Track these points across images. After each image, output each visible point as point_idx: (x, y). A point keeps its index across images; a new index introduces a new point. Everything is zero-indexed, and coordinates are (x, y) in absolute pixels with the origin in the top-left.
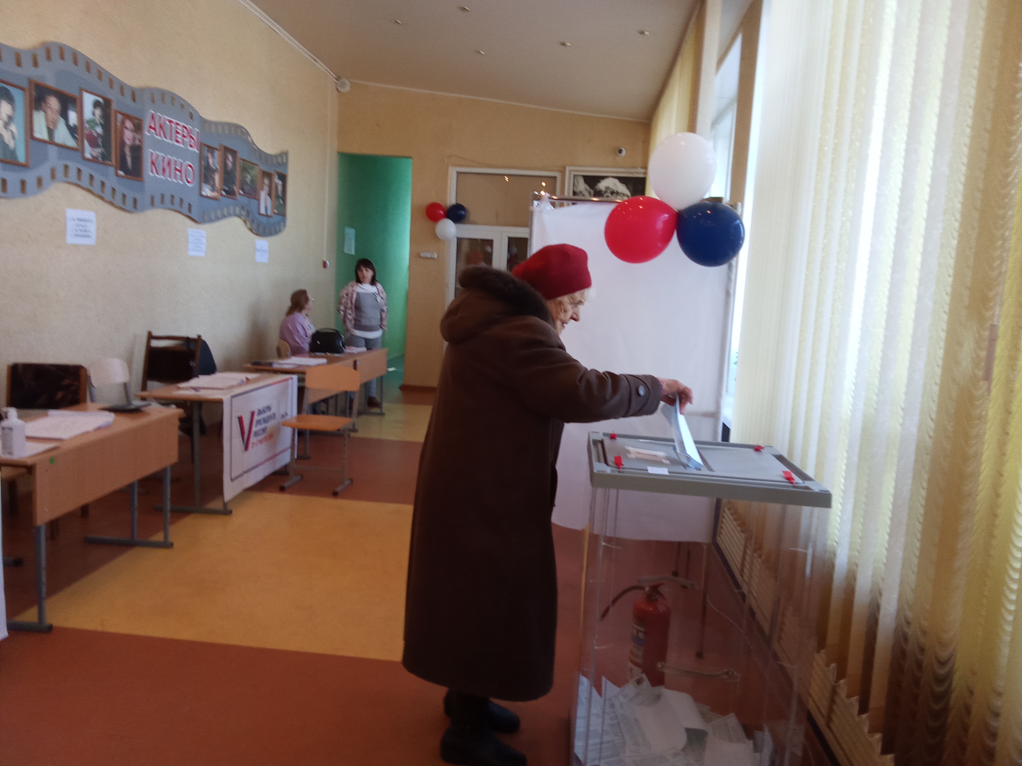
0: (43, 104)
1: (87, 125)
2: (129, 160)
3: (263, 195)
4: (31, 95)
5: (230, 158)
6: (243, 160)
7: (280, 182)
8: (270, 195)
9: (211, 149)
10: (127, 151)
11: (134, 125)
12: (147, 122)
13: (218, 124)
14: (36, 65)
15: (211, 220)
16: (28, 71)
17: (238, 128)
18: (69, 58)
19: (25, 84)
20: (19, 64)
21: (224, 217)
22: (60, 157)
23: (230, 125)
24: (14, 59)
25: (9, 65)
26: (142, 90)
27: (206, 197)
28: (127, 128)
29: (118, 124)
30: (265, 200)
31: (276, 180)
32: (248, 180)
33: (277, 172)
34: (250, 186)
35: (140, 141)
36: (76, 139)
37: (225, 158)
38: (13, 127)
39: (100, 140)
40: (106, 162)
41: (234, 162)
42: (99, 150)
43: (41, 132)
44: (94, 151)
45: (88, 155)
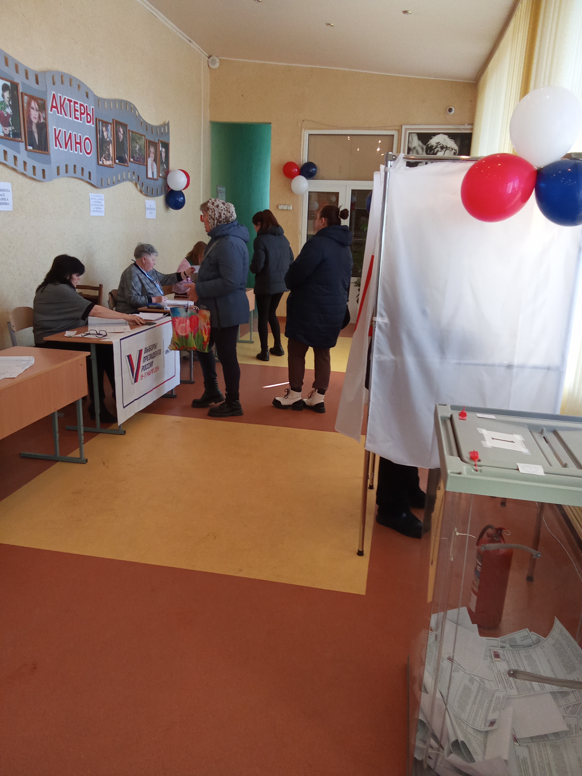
2: (36, 136)
3: (150, 161)
5: (121, 130)
6: (132, 132)
7: (164, 150)
8: (155, 160)
9: (105, 124)
10: (34, 129)
11: (38, 105)
12: (50, 103)
13: (110, 101)
15: (108, 185)
17: (126, 103)
21: (118, 182)
23: (121, 102)
26: (44, 74)
27: (103, 165)
28: (33, 108)
29: (25, 105)
30: (152, 166)
31: (160, 148)
32: (137, 149)
33: (161, 141)
34: (139, 155)
35: (45, 119)
37: (117, 130)
39: (10, 119)
40: (17, 139)
41: (125, 134)
42: (10, 129)
44: (6, 129)
45: (1, 134)
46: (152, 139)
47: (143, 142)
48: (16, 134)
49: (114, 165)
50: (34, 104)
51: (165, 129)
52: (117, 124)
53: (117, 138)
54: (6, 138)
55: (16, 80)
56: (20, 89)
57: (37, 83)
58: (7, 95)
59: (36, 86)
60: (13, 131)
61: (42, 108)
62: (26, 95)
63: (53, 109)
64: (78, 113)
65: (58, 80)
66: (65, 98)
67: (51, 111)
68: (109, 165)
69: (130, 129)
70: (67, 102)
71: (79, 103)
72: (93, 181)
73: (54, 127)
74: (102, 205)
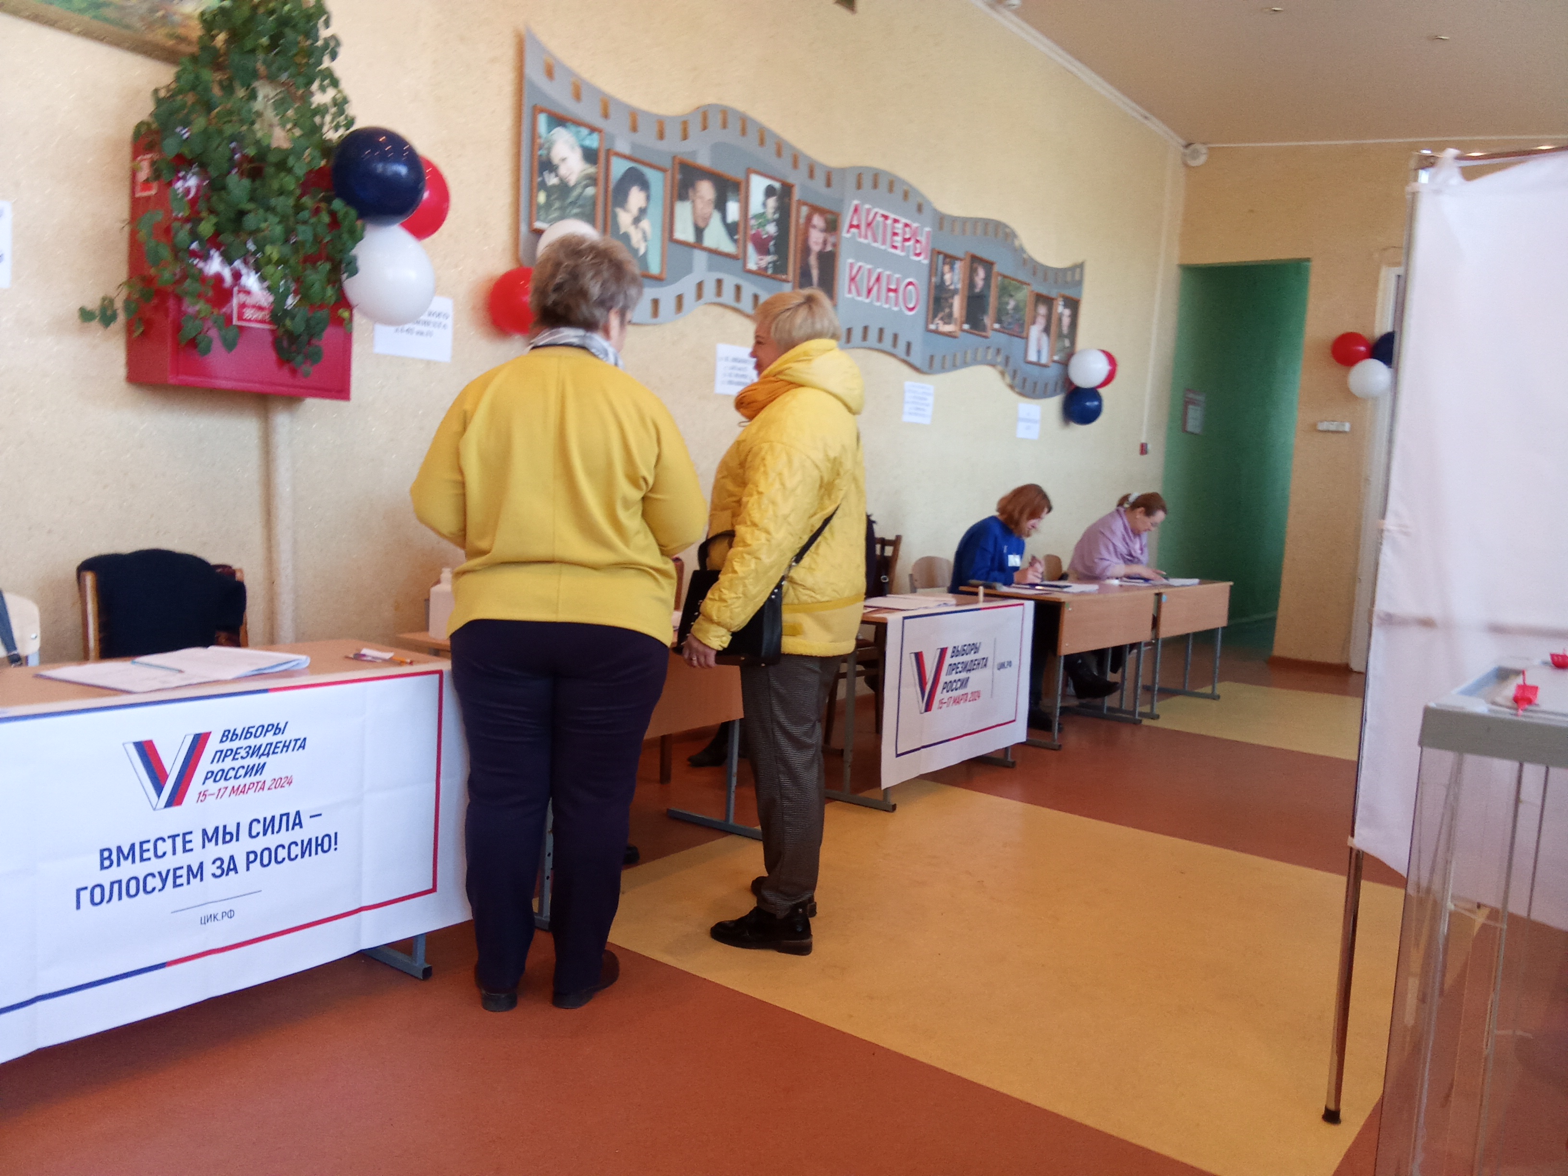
0: (691, 193)
1: (753, 222)
2: (815, 273)
3: (1035, 332)
4: (673, 178)
5: (981, 273)
6: (1005, 277)
7: (1067, 312)
8: (1047, 330)
9: (950, 259)
10: (813, 261)
11: (826, 222)
12: (847, 219)
13: (965, 221)
14: (685, 137)
15: (943, 369)
16: (673, 145)
17: (998, 226)
18: (735, 126)
19: (667, 164)
20: (661, 136)
21: (965, 364)
22: (711, 268)
23: (986, 222)
24: (655, 129)
25: (647, 137)
26: (843, 171)
27: (936, 332)
28: (814, 227)
30: (1039, 340)
31: (1062, 308)
32: (1010, 307)
33: (1063, 296)
34: (1012, 317)
35: (835, 245)
36: (735, 241)
37: (972, 272)
38: (645, 224)
39: (772, 243)
40: (779, 276)
41: (987, 279)
42: (770, 258)
43: (684, 232)
44: (762, 260)
45: (752, 265)
47: (1024, 295)
48: (780, 268)
49: (959, 333)
50: (818, 220)
51: (1073, 275)
52: (975, 260)
53: (971, 284)
54: (761, 273)
55: (790, 180)
56: (797, 195)
57: (829, 184)
58: (772, 202)
59: (824, 190)
60: (774, 262)
61: (832, 227)
62: (805, 204)
63: (853, 230)
64: (898, 239)
65: (867, 182)
66: (876, 214)
67: (848, 231)
68: (950, 332)
70: (879, 219)
71: (904, 220)
72: (915, 358)
73: (850, 261)
74: (927, 405)
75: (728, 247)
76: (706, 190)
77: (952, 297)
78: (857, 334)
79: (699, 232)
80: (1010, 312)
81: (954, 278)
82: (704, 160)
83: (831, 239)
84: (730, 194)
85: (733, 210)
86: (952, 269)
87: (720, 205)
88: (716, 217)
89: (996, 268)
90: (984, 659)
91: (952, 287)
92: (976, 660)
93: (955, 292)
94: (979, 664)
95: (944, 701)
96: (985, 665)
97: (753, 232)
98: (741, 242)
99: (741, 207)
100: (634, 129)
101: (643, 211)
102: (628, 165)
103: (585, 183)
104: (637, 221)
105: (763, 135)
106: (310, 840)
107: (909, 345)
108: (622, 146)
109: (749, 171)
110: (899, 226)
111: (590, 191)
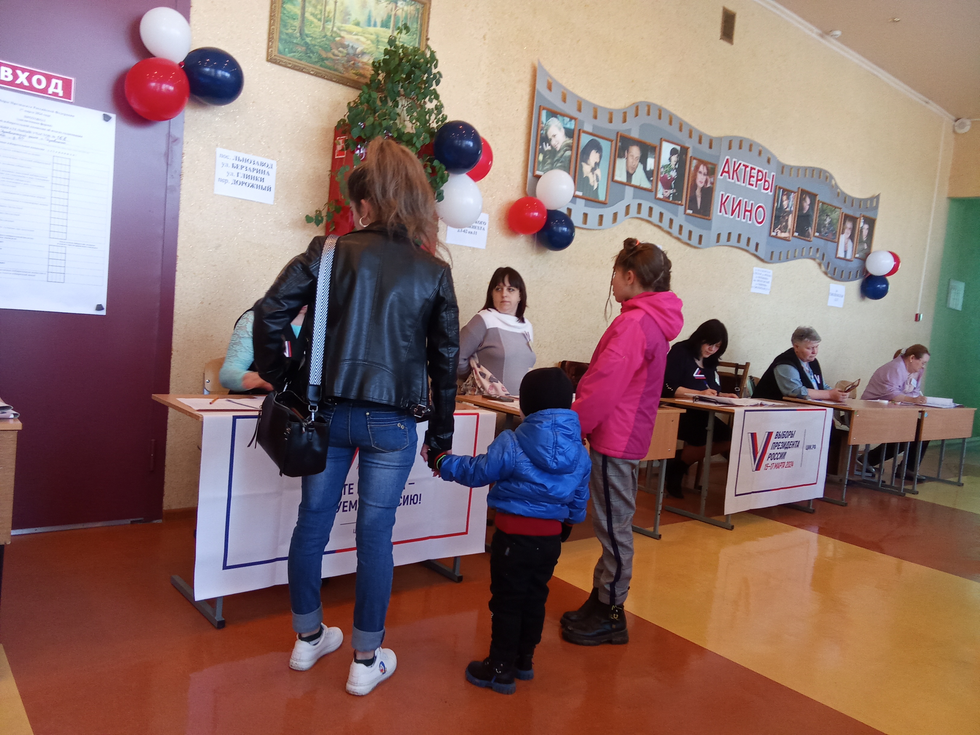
0: (626, 153)
1: (662, 170)
2: (699, 200)
3: (844, 239)
4: (616, 145)
5: (808, 201)
6: (823, 203)
7: (866, 226)
8: (852, 237)
9: (787, 192)
10: (698, 193)
11: (707, 169)
12: (721, 167)
13: (798, 169)
14: (625, 121)
15: (780, 260)
16: (618, 126)
17: (820, 171)
18: (654, 113)
19: (613, 137)
20: (611, 121)
21: (795, 258)
22: (635, 197)
23: (813, 169)
24: (607, 116)
25: (602, 122)
26: (720, 139)
27: (776, 237)
28: (700, 172)
29: (693, 169)
30: (846, 244)
31: (862, 224)
32: (827, 222)
33: (863, 216)
34: (828, 229)
35: (712, 183)
36: (651, 181)
37: (802, 201)
38: (598, 172)
39: (673, 182)
40: (676, 202)
41: (812, 205)
42: (671, 191)
43: (620, 176)
44: (667, 192)
45: (660, 196)
46: (850, 213)
47: (836, 215)
48: (677, 197)
49: (791, 238)
50: (702, 169)
51: (872, 203)
52: (804, 193)
53: (801, 208)
54: (665, 200)
55: (687, 145)
56: (690, 154)
57: (711, 147)
58: (674, 158)
59: (708, 151)
60: (674, 194)
61: (711, 172)
63: (724, 174)
64: (755, 179)
65: (735, 145)
66: (740, 164)
67: (721, 175)
68: (785, 237)
69: (821, 200)
70: (742, 167)
71: (757, 168)
72: (760, 253)
73: (722, 193)
74: (768, 282)
75: (646, 184)
76: (635, 151)
77: (788, 215)
78: (724, 238)
79: (629, 176)
80: (827, 225)
81: (790, 204)
82: (635, 134)
83: (710, 180)
84: (649, 153)
85: (651, 163)
86: (788, 198)
87: (643, 160)
88: (640, 167)
89: (818, 198)
90: (797, 442)
91: (788, 209)
92: (792, 442)
93: (790, 212)
94: (793, 445)
95: (768, 465)
96: (798, 446)
97: (662, 176)
98: (654, 181)
99: (655, 161)
100: (595, 117)
101: (597, 164)
102: (591, 138)
103: (565, 149)
104: (593, 170)
105: (671, 119)
106: (408, 496)
107: (757, 245)
108: (588, 127)
109: (661, 140)
110: (754, 173)
111: (568, 153)
